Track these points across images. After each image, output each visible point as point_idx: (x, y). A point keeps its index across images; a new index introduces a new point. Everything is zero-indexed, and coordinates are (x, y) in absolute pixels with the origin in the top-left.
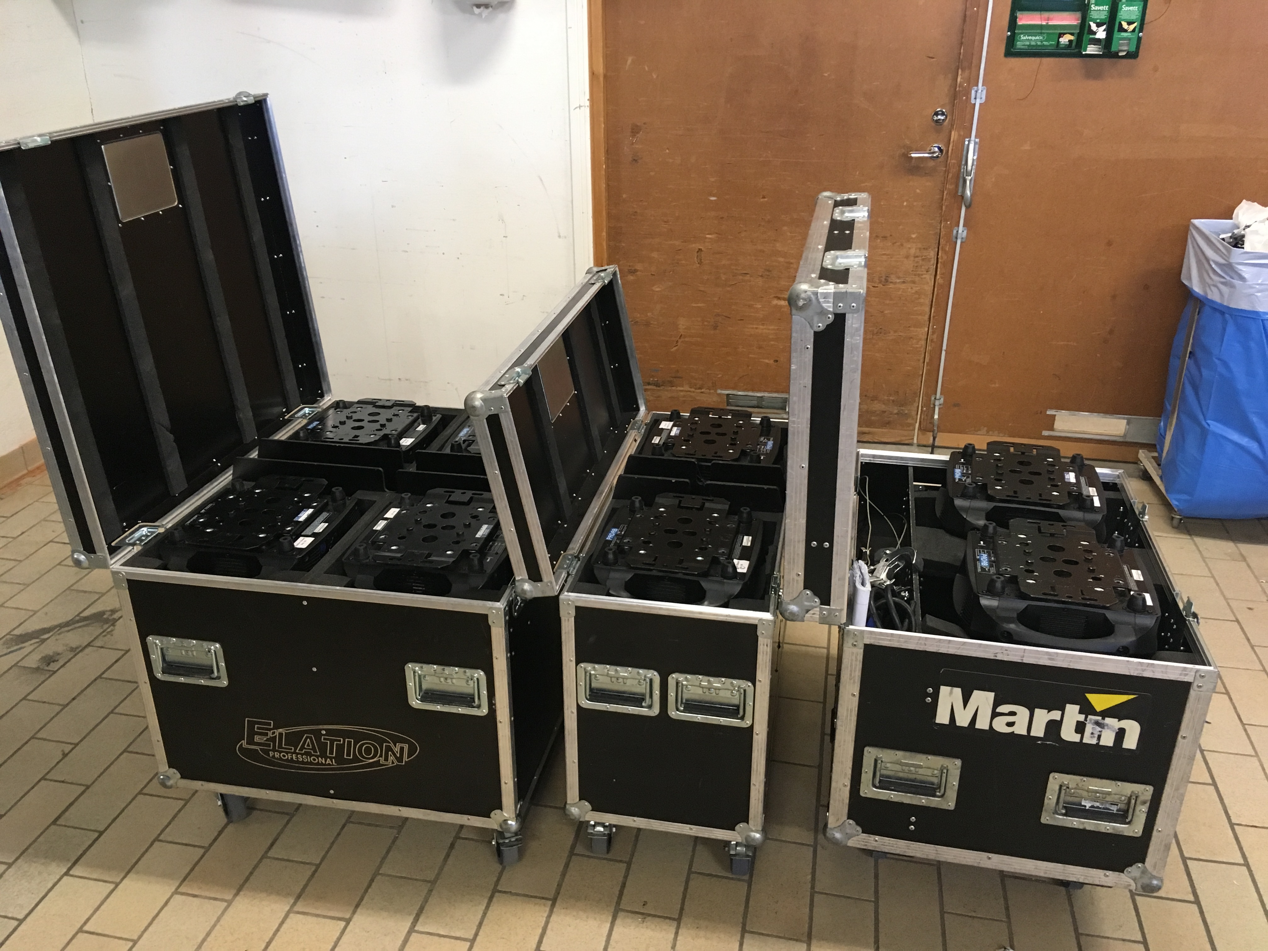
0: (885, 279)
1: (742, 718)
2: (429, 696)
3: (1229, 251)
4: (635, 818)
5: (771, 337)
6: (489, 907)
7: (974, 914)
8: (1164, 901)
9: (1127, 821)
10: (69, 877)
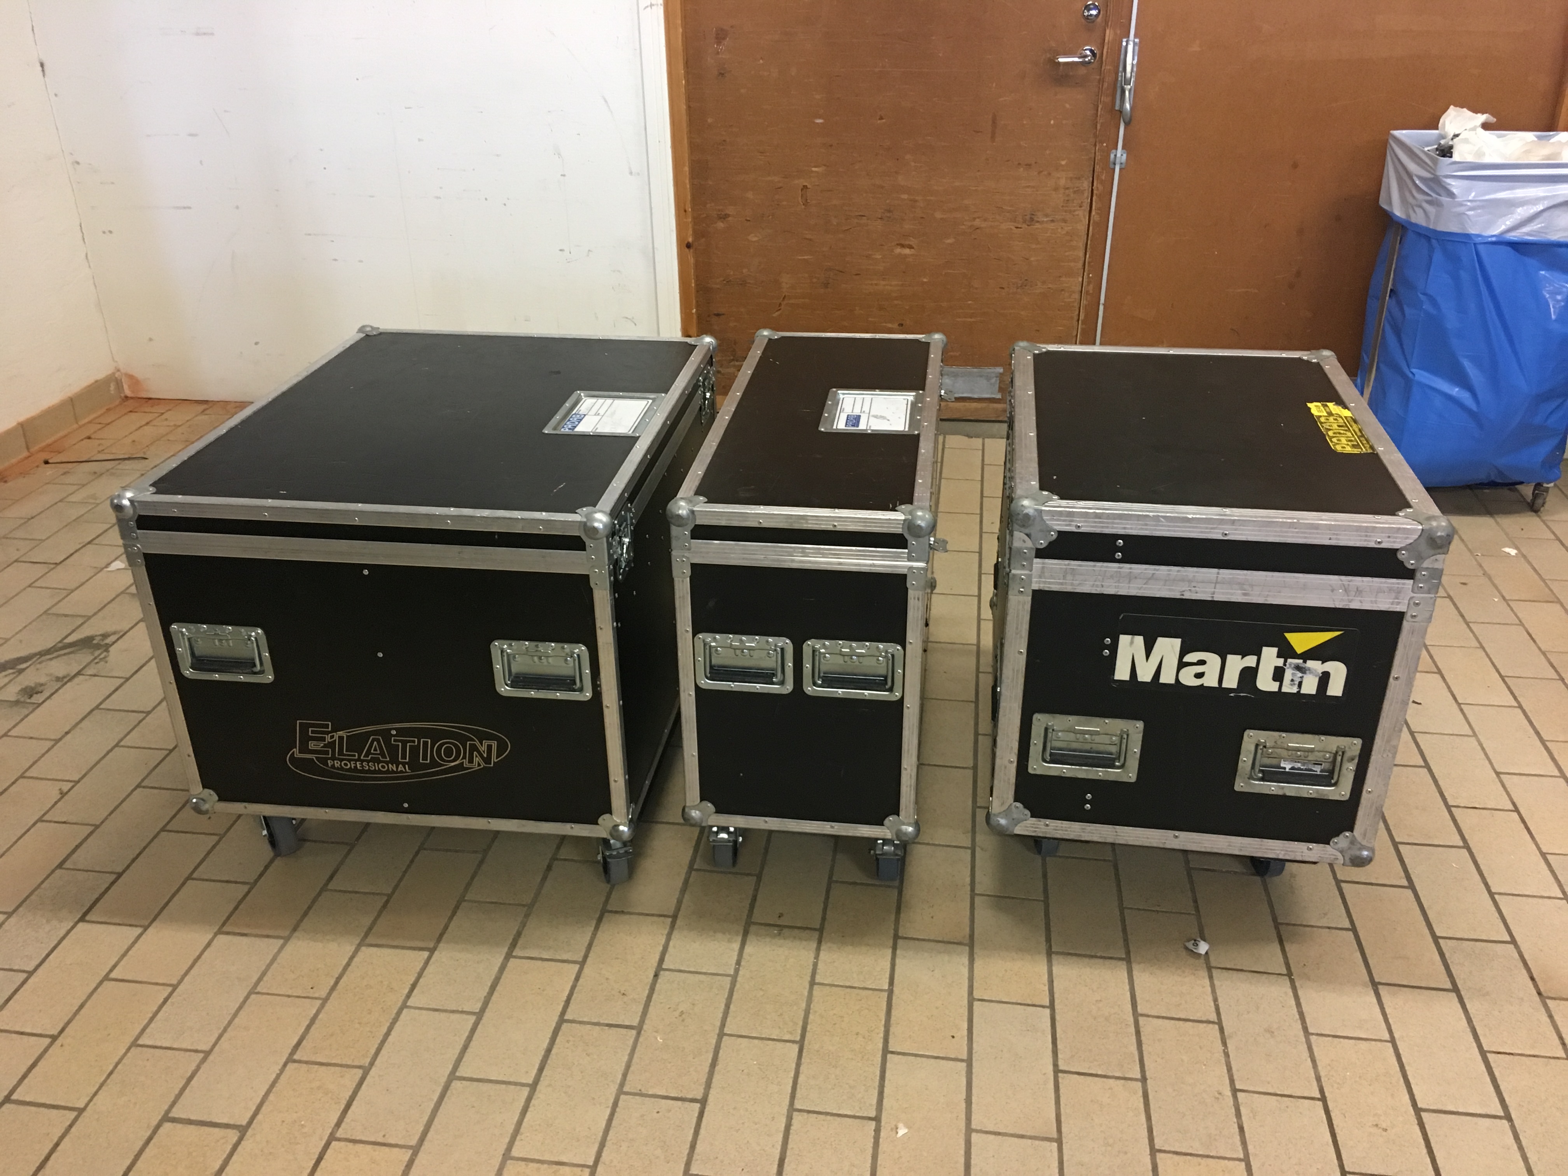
0: (1031, 218)
1: (891, 690)
2: (519, 680)
3: (1435, 162)
4: (767, 819)
5: (894, 295)
6: (598, 928)
7: (1158, 909)
8: (1374, 887)
9: (1333, 781)
10: (85, 923)
